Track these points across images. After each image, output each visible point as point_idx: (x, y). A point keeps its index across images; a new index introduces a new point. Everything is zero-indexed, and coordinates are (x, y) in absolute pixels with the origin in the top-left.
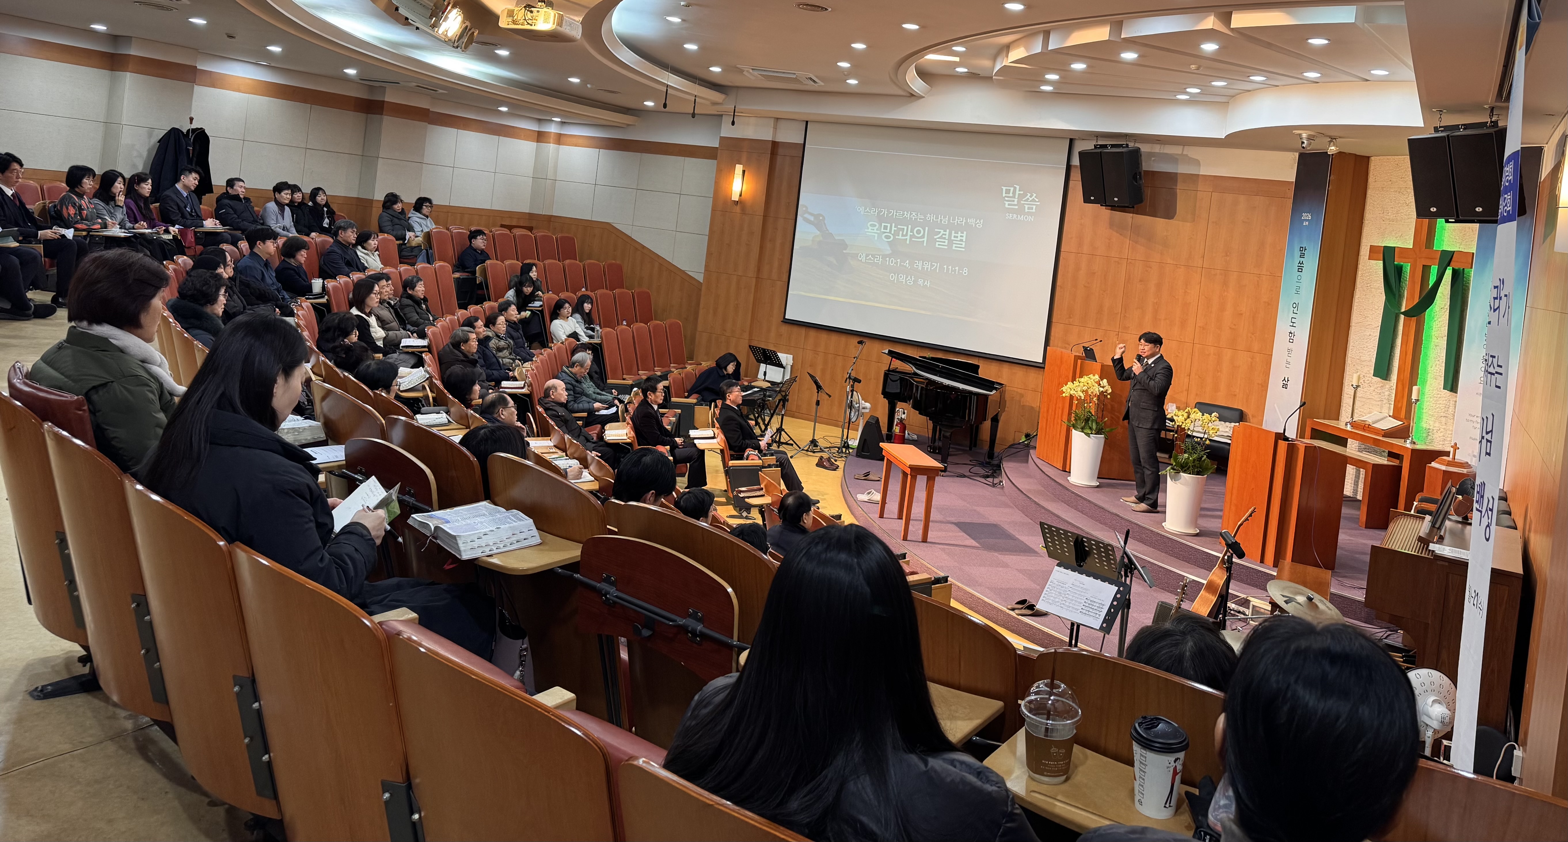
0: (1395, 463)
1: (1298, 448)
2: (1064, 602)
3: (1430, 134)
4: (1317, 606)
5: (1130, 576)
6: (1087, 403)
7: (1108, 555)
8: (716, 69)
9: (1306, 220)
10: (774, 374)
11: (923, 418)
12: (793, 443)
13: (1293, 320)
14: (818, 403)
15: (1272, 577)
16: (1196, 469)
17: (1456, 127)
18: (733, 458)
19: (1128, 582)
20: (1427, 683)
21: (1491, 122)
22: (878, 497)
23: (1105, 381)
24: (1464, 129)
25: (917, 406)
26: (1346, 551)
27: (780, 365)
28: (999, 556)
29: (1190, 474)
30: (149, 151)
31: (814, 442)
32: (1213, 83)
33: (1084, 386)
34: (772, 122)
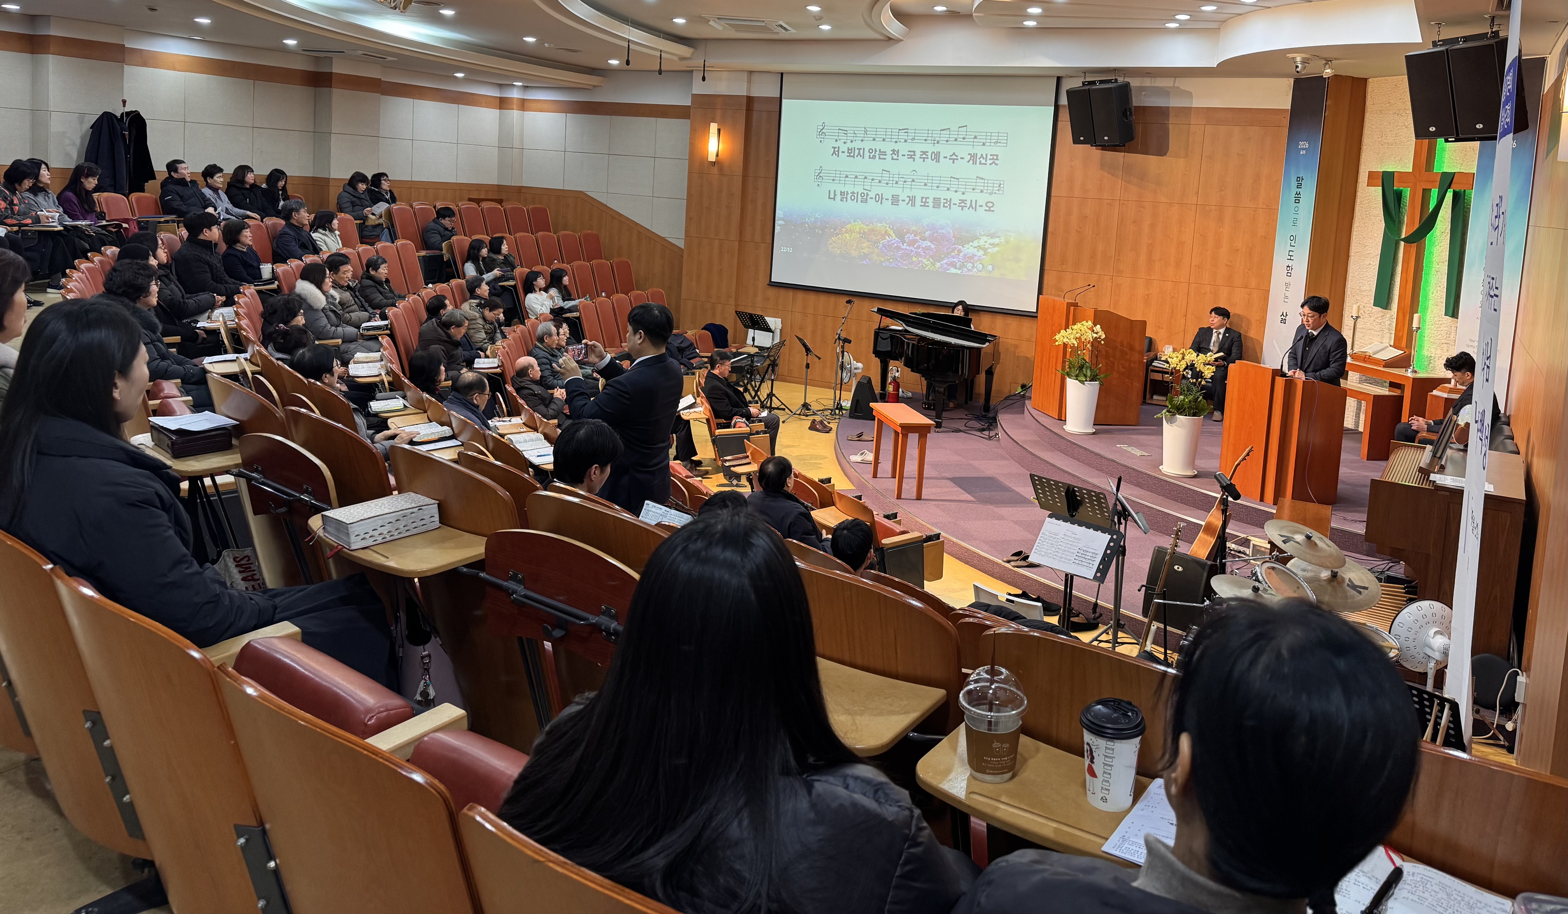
0: (1396, 393)
1: (1296, 384)
2: (1056, 554)
3: (1429, 49)
4: (1316, 544)
5: (1124, 524)
6: (1081, 350)
7: (1100, 503)
8: (680, 21)
9: (1303, 149)
10: (763, 339)
11: (917, 376)
12: (784, 407)
13: (1291, 253)
14: (808, 366)
15: (1269, 516)
16: (1193, 410)
17: (1455, 40)
18: (720, 426)
19: (1122, 530)
20: (1429, 615)
21: (1492, 32)
22: (870, 457)
23: (1098, 326)
24: (1464, 41)
25: (910, 364)
26: (1347, 484)
27: (768, 329)
28: (995, 509)
29: (1186, 415)
30: (82, 138)
31: (806, 406)
32: (1203, 8)
33: (1077, 333)
34: (745, 76)
